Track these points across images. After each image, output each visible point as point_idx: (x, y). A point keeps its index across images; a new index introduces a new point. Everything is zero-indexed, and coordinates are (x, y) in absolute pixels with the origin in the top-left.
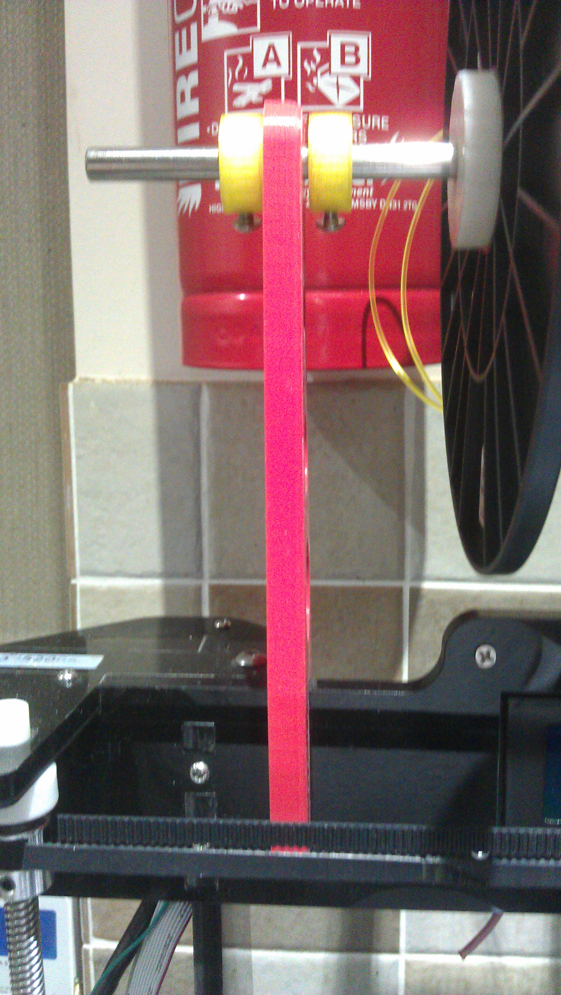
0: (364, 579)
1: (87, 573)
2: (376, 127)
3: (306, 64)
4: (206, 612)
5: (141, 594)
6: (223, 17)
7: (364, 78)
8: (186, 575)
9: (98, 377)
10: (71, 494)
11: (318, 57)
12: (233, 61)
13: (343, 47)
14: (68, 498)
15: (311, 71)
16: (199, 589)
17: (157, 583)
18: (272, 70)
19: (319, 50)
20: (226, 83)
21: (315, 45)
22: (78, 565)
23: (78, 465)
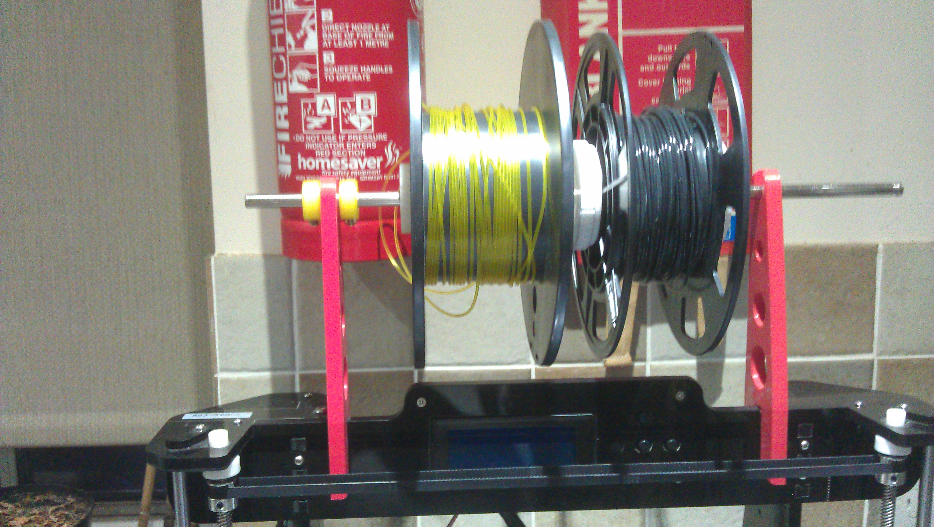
0: (391, 367)
1: (224, 370)
2: (381, 140)
3: (344, 110)
4: (298, 390)
5: (258, 381)
6: (300, 82)
7: (374, 116)
8: (285, 369)
9: (229, 252)
10: (214, 323)
11: (349, 106)
12: (306, 105)
13: (362, 101)
14: (212, 326)
15: (347, 114)
16: (294, 376)
17: (267, 374)
18: (326, 112)
19: (351, 103)
20: (303, 115)
21: (348, 100)
22: (218, 365)
23: (218, 306)
